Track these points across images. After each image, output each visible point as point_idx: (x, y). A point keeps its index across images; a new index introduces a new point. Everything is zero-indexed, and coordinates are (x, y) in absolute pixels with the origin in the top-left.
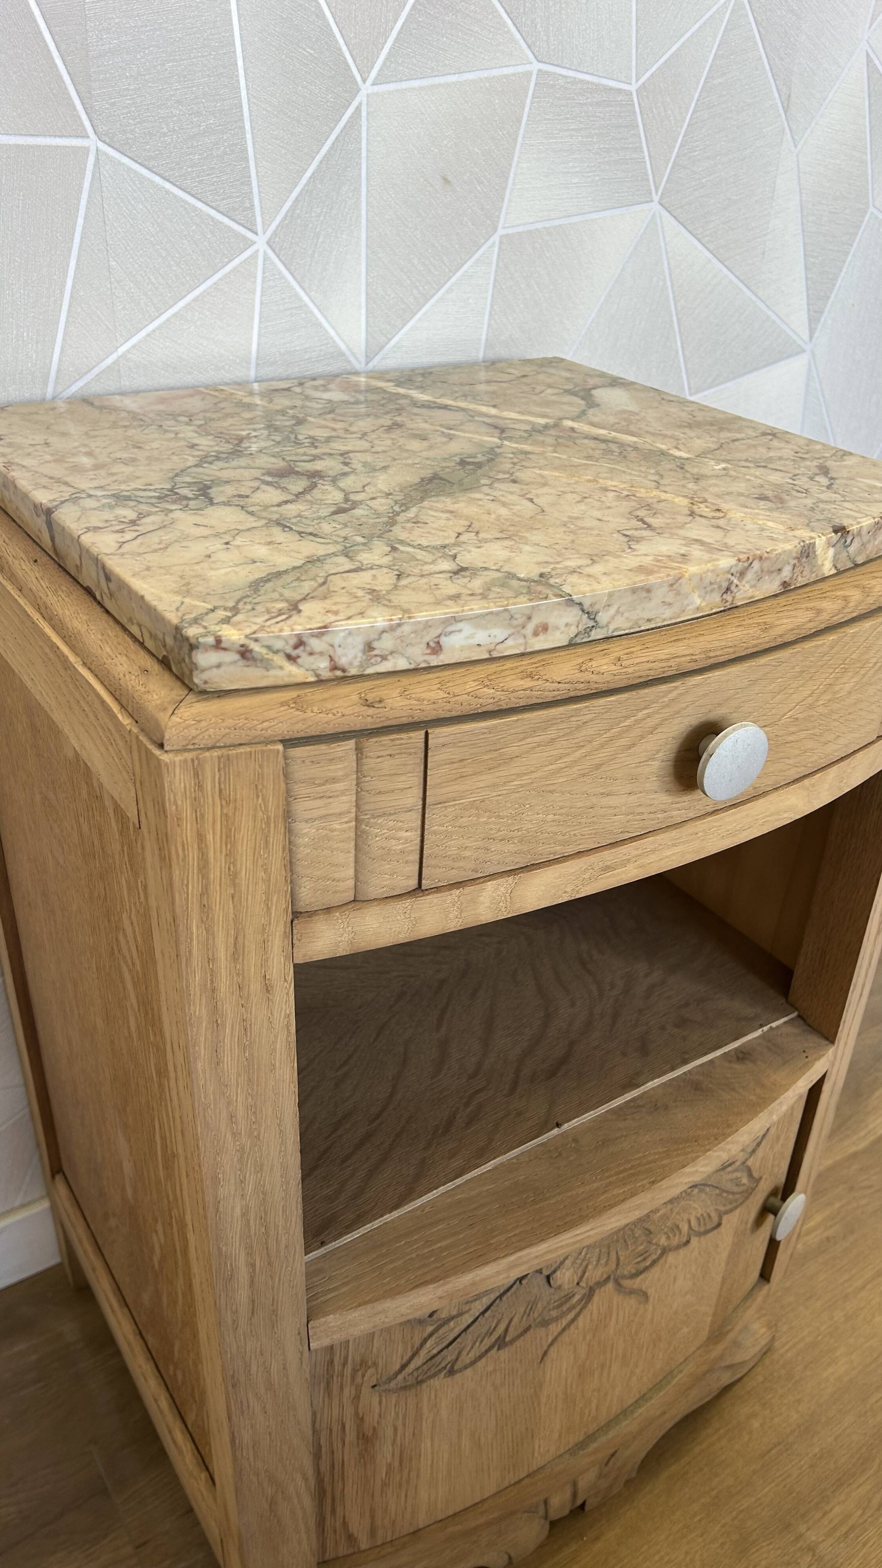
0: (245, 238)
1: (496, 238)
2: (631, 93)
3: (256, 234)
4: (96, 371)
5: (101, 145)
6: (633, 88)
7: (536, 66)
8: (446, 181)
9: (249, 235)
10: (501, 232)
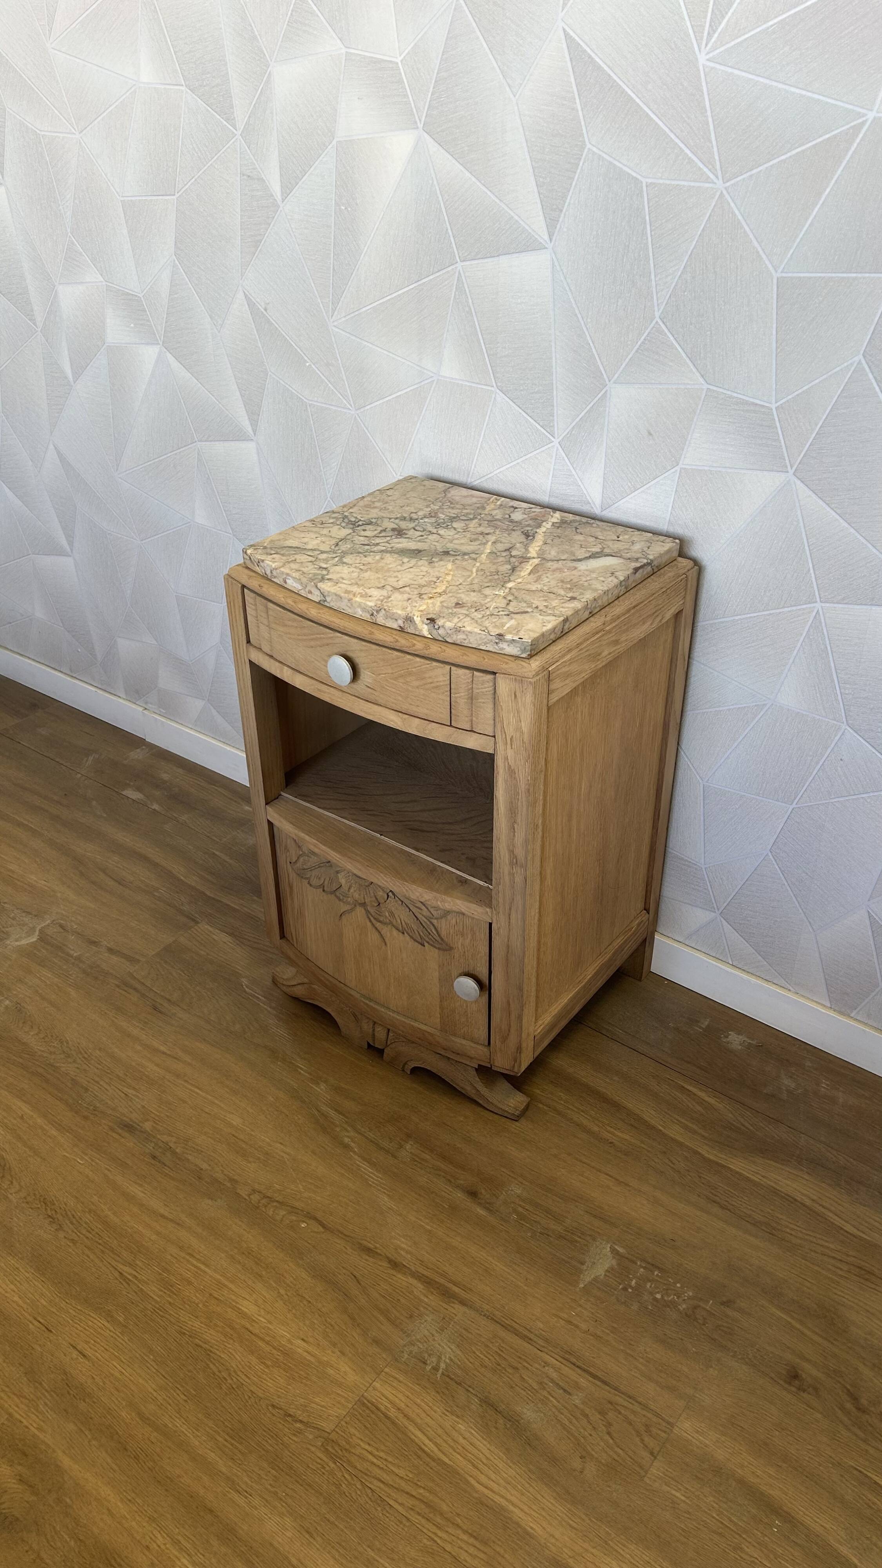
0: (550, 439)
1: (678, 468)
2: (772, 409)
3: (554, 438)
4: (486, 477)
5: (498, 391)
6: (773, 406)
7: (706, 386)
8: (650, 434)
9: (551, 438)
10: (680, 466)
